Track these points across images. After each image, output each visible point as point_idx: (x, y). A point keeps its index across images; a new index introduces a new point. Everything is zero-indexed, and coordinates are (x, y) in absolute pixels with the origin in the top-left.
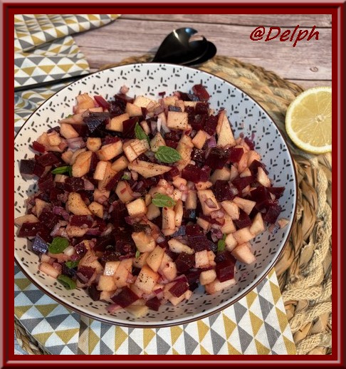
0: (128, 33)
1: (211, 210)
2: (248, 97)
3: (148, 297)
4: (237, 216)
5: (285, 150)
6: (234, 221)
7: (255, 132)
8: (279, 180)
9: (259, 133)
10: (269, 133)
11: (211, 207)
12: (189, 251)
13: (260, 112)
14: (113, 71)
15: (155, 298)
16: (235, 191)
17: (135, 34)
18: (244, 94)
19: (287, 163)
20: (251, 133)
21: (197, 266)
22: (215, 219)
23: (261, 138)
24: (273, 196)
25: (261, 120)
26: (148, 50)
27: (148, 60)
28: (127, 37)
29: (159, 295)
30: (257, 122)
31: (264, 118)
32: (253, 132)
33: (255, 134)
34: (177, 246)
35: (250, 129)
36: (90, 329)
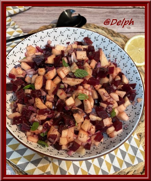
0: (39, 14)
1: (107, 98)
2: (112, 42)
3: (84, 144)
4: (118, 100)
5: (134, 66)
6: (118, 102)
7: (117, 58)
8: (132, 80)
9: (119, 59)
10: (124, 59)
11: (107, 97)
12: (100, 119)
13: (119, 49)
14: (43, 32)
15: (88, 144)
16: (115, 88)
17: (42, 14)
18: (110, 41)
19: (135, 72)
20: (114, 60)
21: (105, 126)
22: (109, 102)
23: (120, 61)
24: (131, 88)
25: (120, 52)
26: (50, 22)
27: (53, 27)
28: (38, 16)
29: (90, 143)
30: (118, 53)
31: (121, 51)
32: (116, 58)
33: (117, 59)
34: (94, 118)
35: (114, 57)
36: (53, 163)
